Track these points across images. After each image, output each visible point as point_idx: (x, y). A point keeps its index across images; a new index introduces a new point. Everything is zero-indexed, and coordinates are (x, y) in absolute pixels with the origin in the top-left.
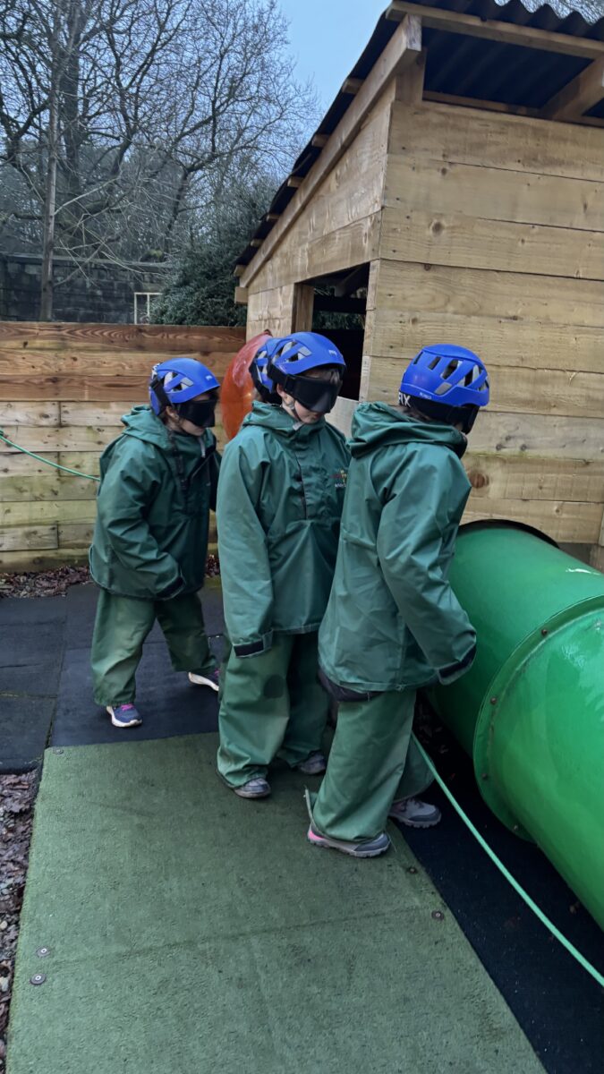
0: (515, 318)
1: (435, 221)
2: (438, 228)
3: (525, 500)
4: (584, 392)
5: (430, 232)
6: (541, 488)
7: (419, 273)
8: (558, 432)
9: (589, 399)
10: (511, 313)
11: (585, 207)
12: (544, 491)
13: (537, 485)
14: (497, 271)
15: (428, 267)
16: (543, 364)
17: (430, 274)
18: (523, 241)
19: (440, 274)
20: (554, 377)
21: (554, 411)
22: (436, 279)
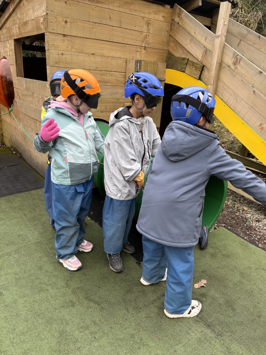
0: (93, 54)
1: (65, 20)
2: (66, 22)
3: (102, 112)
4: (115, 78)
5: (64, 23)
6: (106, 108)
7: (61, 37)
8: (110, 91)
9: (117, 80)
10: (92, 52)
11: (110, 18)
12: (107, 109)
13: (105, 107)
14: (86, 38)
15: (64, 35)
16: (103, 69)
17: (65, 38)
18: (93, 28)
19: (69, 38)
20: (107, 73)
21: (107, 84)
22: (68, 40)
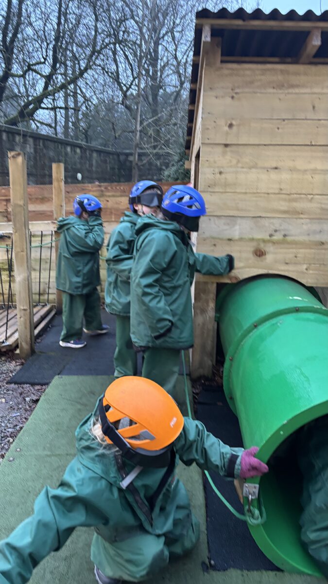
0: (276, 168)
1: (229, 122)
2: (231, 126)
3: (287, 263)
4: (319, 205)
5: (226, 128)
6: (296, 257)
8: (305, 227)
9: (322, 209)
10: (274, 165)
11: (314, 107)
13: (294, 255)
14: (265, 145)
15: (226, 145)
16: (294, 191)
17: (228, 149)
18: (278, 128)
19: (234, 148)
20: (301, 198)
21: (302, 216)
22: (232, 151)
